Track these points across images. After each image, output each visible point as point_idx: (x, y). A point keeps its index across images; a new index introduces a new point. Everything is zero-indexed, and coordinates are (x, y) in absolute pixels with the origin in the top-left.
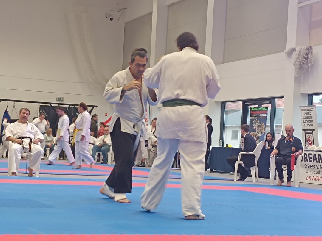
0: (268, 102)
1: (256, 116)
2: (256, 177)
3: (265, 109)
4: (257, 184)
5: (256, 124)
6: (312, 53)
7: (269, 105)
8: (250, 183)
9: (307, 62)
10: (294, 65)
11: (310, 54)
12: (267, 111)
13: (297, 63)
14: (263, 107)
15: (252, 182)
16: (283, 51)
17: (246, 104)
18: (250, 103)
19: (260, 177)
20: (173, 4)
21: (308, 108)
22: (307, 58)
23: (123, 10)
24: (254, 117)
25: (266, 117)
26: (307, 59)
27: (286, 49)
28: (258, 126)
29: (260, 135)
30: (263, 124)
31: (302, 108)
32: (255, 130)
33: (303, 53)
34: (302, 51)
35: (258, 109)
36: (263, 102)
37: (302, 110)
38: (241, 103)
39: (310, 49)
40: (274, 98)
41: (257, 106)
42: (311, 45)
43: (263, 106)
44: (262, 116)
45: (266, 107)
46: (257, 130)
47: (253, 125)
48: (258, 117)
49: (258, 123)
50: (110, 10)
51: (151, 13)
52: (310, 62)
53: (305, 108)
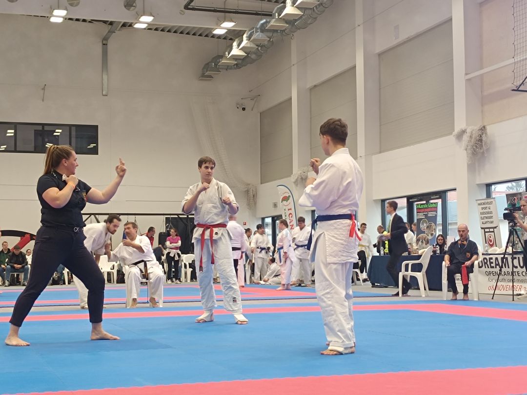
0: (438, 197)
1: (424, 215)
2: (425, 289)
3: (434, 205)
5: (425, 225)
6: (486, 134)
7: (439, 201)
9: (481, 146)
10: (466, 150)
11: (484, 135)
12: (437, 207)
13: (469, 147)
14: (432, 203)
15: (421, 296)
16: (451, 134)
17: (411, 200)
18: (416, 200)
19: (430, 289)
20: (315, 86)
21: (486, 201)
22: (481, 140)
23: (257, 98)
24: (421, 216)
25: (436, 215)
26: (481, 142)
27: (454, 131)
28: (427, 227)
30: (433, 224)
31: (479, 202)
32: (424, 232)
33: (476, 135)
34: (474, 132)
35: (426, 206)
36: (432, 197)
37: (479, 204)
38: (405, 199)
39: (483, 129)
40: (445, 192)
41: (424, 202)
42: (485, 124)
43: (432, 201)
44: (430, 214)
45: (434, 203)
47: (421, 226)
48: (426, 216)
49: (426, 223)
50: (242, 99)
51: (290, 99)
52: (485, 144)
53: (483, 201)
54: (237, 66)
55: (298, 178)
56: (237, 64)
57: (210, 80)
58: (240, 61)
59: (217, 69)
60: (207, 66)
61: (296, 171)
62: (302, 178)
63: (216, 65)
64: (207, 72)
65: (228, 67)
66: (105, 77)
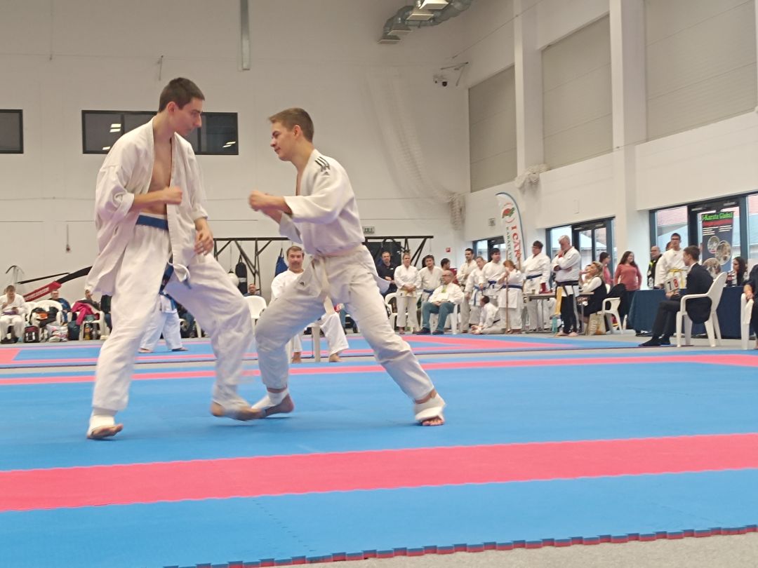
0: (733, 203)
1: (714, 230)
2: (716, 338)
3: (728, 216)
4: (718, 349)
5: (715, 244)
7: (736, 209)
8: (707, 349)
12: (731, 219)
14: (725, 213)
15: (709, 346)
16: (752, 110)
17: (693, 210)
18: (700, 209)
19: (723, 337)
20: (549, 46)
23: (463, 66)
24: (709, 231)
25: (731, 230)
27: (756, 105)
28: (719, 248)
29: (722, 263)
30: (727, 244)
32: (713, 256)
35: (716, 217)
36: (725, 205)
38: (685, 209)
40: (744, 196)
41: (714, 212)
43: (724, 210)
44: (723, 229)
45: (729, 213)
46: (717, 256)
47: (709, 247)
48: (716, 231)
49: (717, 241)
50: (442, 69)
51: (512, 67)
54: (434, 20)
55: (525, 182)
56: (433, 19)
57: (395, 43)
58: (438, 14)
59: (405, 26)
60: (390, 23)
61: (523, 172)
62: (531, 182)
63: (403, 20)
64: (390, 30)
65: (421, 23)
66: (246, 43)
